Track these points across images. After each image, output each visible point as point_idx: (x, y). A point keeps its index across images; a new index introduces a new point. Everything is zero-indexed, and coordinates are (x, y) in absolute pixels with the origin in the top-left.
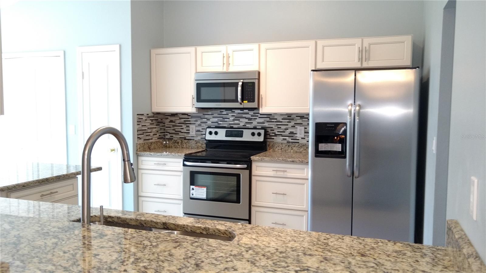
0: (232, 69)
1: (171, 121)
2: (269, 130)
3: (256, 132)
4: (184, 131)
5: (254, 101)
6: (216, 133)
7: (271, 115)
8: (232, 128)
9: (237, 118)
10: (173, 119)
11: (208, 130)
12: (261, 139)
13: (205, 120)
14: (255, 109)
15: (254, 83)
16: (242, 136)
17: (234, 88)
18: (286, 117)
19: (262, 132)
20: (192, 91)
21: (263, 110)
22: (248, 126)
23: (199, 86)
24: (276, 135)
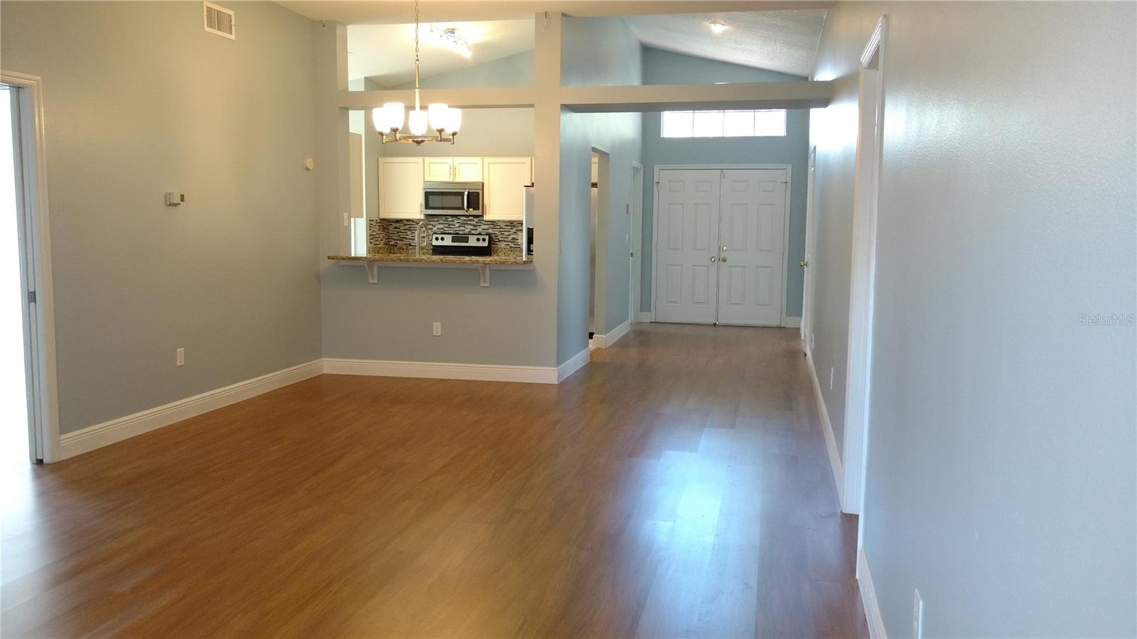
0: (458, 179)
1: (396, 228)
2: (493, 236)
3: (481, 237)
4: (409, 237)
5: (478, 209)
6: (442, 239)
7: (494, 222)
8: (458, 234)
9: (462, 225)
10: (397, 225)
11: (435, 236)
12: (486, 244)
13: (430, 227)
14: (480, 216)
15: (478, 193)
16: (467, 242)
17: (460, 197)
18: (509, 223)
19: (487, 237)
20: (421, 199)
21: (487, 217)
22: (473, 232)
23: (428, 195)
24: (499, 241)
